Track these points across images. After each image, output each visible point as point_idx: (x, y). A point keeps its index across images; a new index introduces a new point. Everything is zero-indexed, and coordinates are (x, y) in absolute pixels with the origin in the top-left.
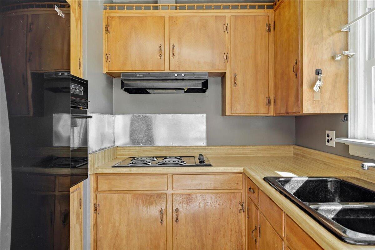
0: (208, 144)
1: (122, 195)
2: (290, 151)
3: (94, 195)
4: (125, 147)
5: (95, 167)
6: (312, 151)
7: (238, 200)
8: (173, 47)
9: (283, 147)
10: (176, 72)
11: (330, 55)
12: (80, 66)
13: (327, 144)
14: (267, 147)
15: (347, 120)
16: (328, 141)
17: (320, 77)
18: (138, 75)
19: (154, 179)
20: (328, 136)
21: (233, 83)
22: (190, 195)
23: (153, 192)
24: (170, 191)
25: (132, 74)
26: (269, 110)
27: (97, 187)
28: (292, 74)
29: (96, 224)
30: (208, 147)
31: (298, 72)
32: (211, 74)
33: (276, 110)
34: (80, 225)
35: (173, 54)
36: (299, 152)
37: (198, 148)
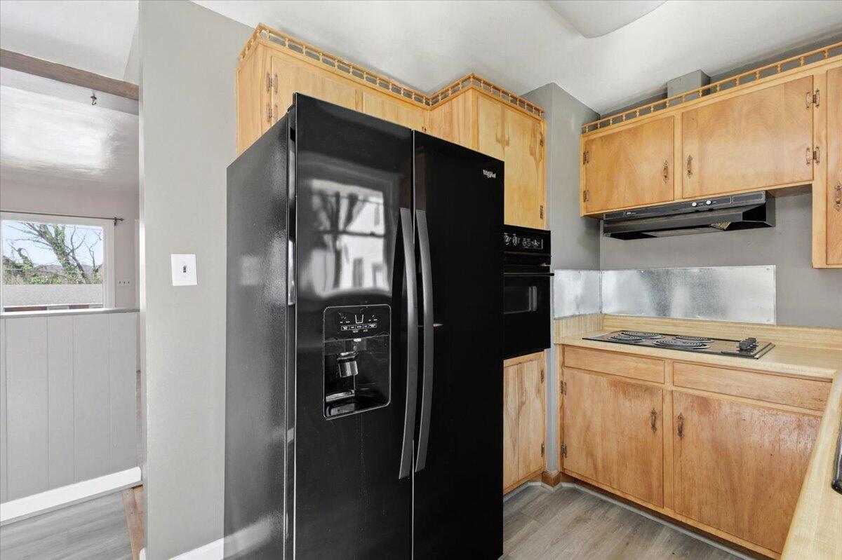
0: (779, 322)
1: (594, 377)
3: (561, 370)
4: (617, 316)
5: (561, 336)
8: (690, 160)
10: (694, 201)
12: (541, 214)
18: (628, 213)
19: (642, 365)
21: (832, 204)
22: (706, 399)
23: (641, 383)
24: (668, 387)
25: (620, 213)
27: (564, 362)
29: (562, 407)
30: (779, 328)
34: (542, 401)
35: (689, 172)
37: (755, 326)
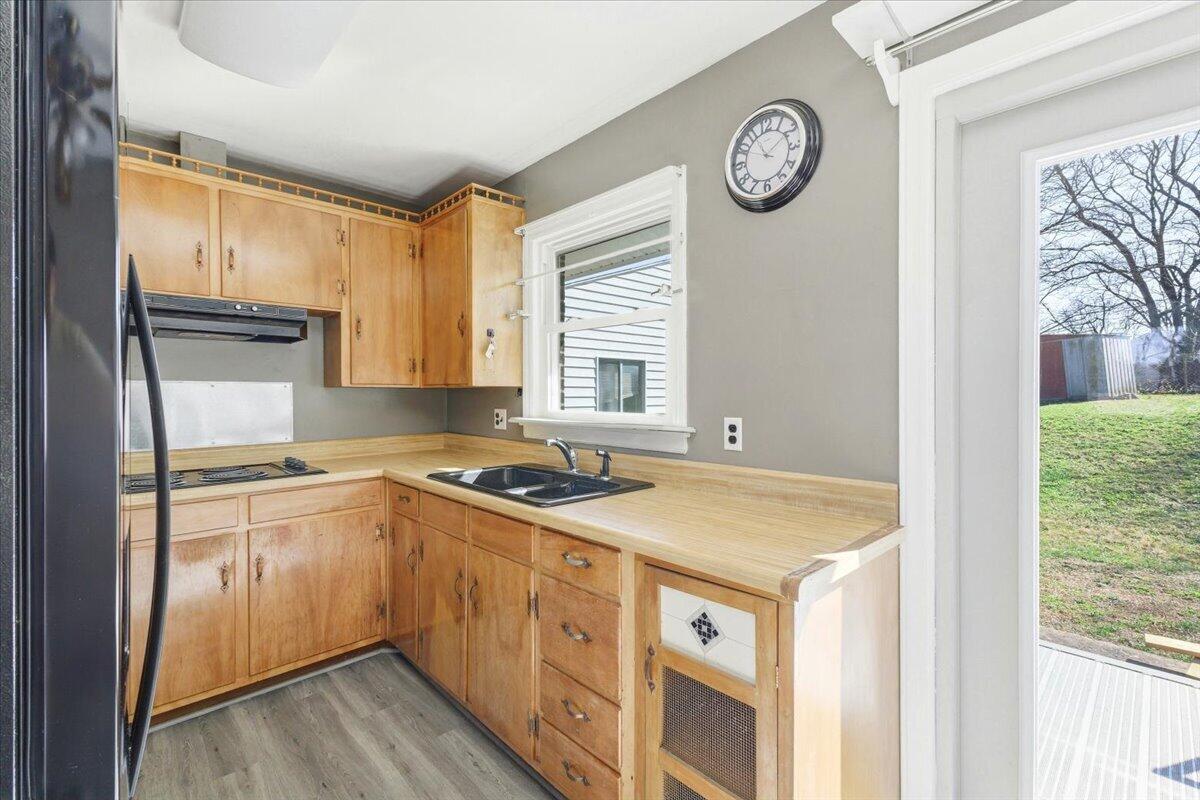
0: (297, 440)
2: (439, 441)
6: (476, 438)
7: (373, 522)
8: (231, 252)
9: (429, 437)
10: (255, 304)
11: (503, 312)
13: (496, 427)
14: (405, 438)
15: (521, 395)
16: (498, 423)
17: (492, 339)
20: (497, 416)
21: (354, 333)
22: (286, 527)
23: (205, 535)
24: (244, 527)
26: (413, 379)
28: (455, 330)
30: (297, 445)
31: (464, 329)
32: (312, 313)
33: (424, 380)
35: (231, 266)
36: (454, 442)
37: (277, 446)
